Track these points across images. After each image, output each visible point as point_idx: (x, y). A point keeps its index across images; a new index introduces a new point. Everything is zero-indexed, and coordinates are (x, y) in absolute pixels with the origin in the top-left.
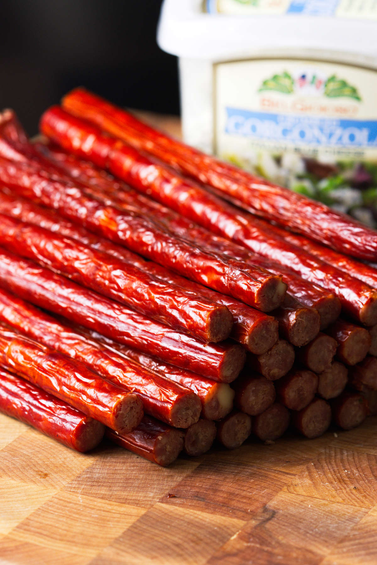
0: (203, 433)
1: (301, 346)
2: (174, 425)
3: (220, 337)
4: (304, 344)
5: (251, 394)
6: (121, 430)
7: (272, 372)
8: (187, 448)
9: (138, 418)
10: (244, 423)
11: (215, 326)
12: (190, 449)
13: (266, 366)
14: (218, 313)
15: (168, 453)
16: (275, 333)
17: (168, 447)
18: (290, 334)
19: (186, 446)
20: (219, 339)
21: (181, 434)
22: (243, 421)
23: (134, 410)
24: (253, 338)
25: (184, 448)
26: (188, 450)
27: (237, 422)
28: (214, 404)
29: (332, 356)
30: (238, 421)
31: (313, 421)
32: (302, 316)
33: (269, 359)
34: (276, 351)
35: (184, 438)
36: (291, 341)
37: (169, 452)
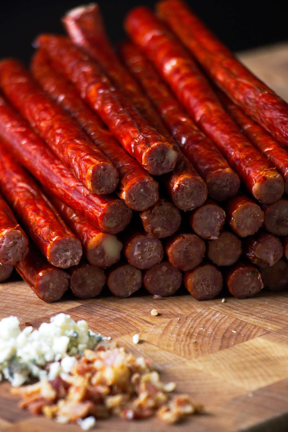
0: (91, 278)
1: (187, 211)
2: (52, 264)
3: (104, 190)
4: (190, 209)
5: (136, 248)
6: (5, 261)
7: (156, 230)
8: (72, 289)
9: (23, 254)
10: (133, 275)
11: (98, 180)
12: (76, 290)
13: (149, 224)
14: (102, 167)
15: (51, 291)
16: (155, 193)
17: (51, 284)
18: (173, 198)
19: (71, 287)
20: (102, 192)
21: (65, 275)
22: (131, 273)
23: (18, 245)
24: (130, 194)
25: (69, 288)
26: (73, 291)
27: (125, 273)
28: (98, 252)
29: (219, 224)
30: (127, 272)
31: (202, 284)
32: (185, 182)
33: (152, 218)
34: (160, 211)
35: (69, 280)
36: (176, 205)
37: (52, 289)
